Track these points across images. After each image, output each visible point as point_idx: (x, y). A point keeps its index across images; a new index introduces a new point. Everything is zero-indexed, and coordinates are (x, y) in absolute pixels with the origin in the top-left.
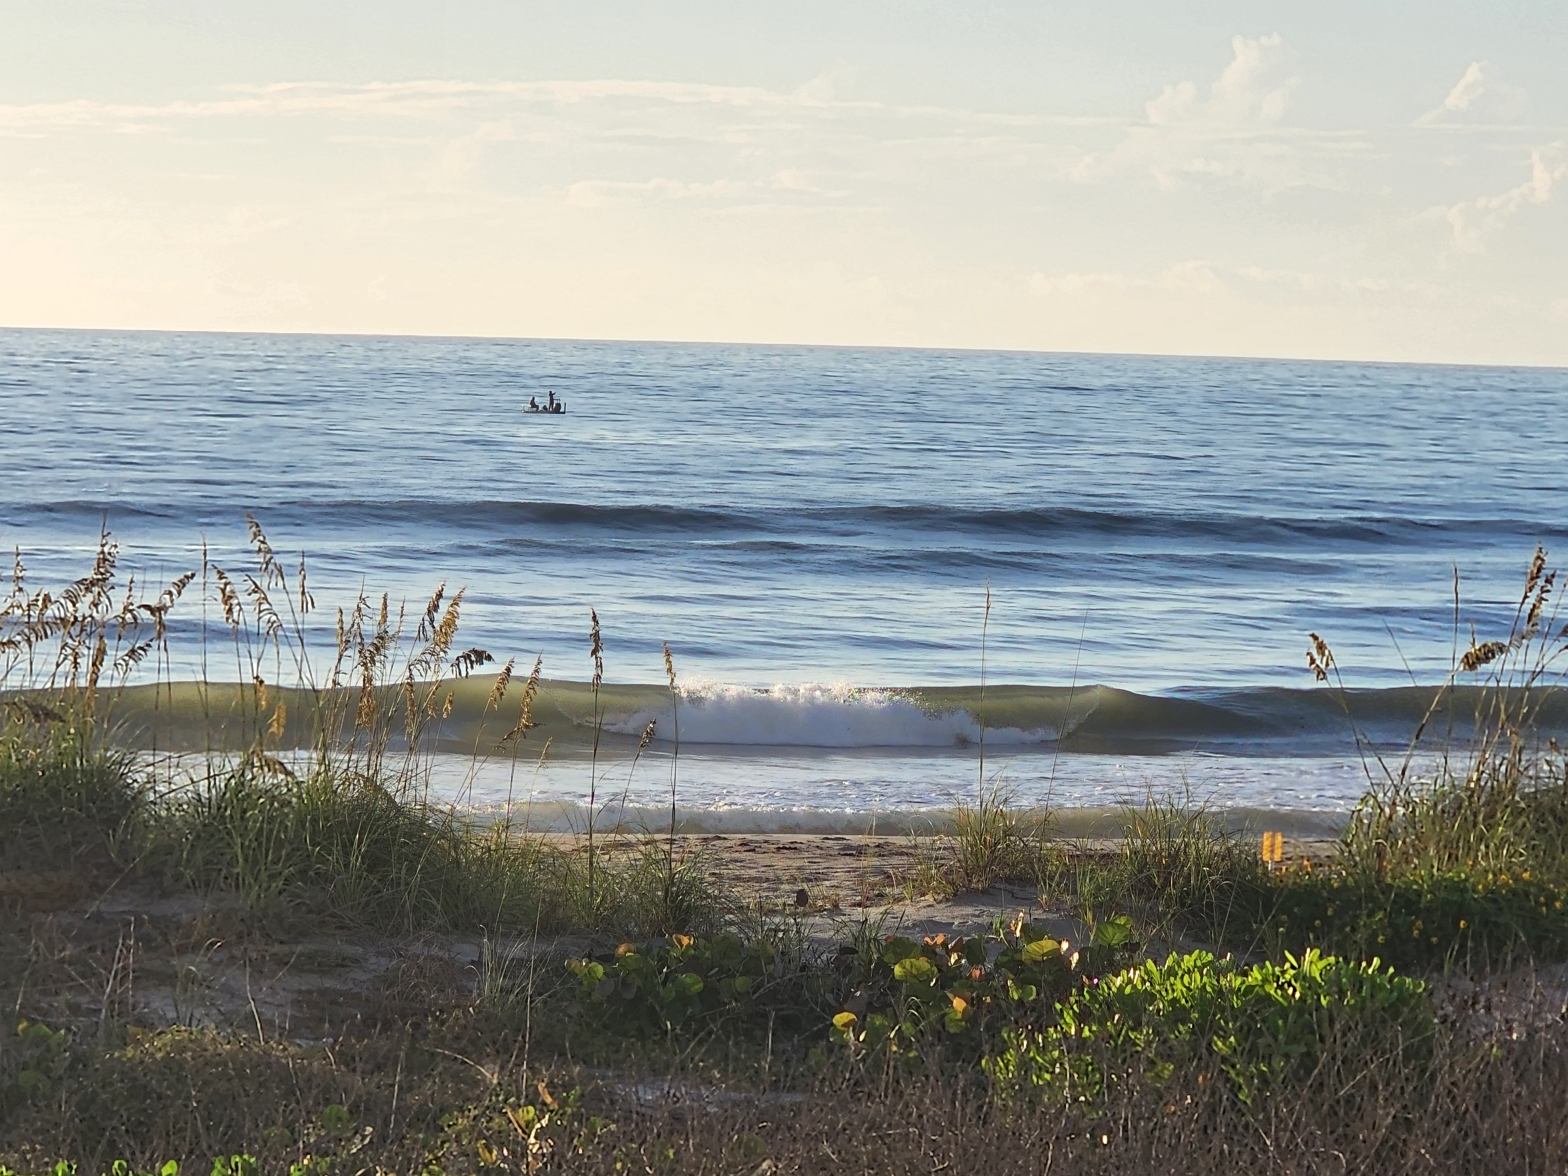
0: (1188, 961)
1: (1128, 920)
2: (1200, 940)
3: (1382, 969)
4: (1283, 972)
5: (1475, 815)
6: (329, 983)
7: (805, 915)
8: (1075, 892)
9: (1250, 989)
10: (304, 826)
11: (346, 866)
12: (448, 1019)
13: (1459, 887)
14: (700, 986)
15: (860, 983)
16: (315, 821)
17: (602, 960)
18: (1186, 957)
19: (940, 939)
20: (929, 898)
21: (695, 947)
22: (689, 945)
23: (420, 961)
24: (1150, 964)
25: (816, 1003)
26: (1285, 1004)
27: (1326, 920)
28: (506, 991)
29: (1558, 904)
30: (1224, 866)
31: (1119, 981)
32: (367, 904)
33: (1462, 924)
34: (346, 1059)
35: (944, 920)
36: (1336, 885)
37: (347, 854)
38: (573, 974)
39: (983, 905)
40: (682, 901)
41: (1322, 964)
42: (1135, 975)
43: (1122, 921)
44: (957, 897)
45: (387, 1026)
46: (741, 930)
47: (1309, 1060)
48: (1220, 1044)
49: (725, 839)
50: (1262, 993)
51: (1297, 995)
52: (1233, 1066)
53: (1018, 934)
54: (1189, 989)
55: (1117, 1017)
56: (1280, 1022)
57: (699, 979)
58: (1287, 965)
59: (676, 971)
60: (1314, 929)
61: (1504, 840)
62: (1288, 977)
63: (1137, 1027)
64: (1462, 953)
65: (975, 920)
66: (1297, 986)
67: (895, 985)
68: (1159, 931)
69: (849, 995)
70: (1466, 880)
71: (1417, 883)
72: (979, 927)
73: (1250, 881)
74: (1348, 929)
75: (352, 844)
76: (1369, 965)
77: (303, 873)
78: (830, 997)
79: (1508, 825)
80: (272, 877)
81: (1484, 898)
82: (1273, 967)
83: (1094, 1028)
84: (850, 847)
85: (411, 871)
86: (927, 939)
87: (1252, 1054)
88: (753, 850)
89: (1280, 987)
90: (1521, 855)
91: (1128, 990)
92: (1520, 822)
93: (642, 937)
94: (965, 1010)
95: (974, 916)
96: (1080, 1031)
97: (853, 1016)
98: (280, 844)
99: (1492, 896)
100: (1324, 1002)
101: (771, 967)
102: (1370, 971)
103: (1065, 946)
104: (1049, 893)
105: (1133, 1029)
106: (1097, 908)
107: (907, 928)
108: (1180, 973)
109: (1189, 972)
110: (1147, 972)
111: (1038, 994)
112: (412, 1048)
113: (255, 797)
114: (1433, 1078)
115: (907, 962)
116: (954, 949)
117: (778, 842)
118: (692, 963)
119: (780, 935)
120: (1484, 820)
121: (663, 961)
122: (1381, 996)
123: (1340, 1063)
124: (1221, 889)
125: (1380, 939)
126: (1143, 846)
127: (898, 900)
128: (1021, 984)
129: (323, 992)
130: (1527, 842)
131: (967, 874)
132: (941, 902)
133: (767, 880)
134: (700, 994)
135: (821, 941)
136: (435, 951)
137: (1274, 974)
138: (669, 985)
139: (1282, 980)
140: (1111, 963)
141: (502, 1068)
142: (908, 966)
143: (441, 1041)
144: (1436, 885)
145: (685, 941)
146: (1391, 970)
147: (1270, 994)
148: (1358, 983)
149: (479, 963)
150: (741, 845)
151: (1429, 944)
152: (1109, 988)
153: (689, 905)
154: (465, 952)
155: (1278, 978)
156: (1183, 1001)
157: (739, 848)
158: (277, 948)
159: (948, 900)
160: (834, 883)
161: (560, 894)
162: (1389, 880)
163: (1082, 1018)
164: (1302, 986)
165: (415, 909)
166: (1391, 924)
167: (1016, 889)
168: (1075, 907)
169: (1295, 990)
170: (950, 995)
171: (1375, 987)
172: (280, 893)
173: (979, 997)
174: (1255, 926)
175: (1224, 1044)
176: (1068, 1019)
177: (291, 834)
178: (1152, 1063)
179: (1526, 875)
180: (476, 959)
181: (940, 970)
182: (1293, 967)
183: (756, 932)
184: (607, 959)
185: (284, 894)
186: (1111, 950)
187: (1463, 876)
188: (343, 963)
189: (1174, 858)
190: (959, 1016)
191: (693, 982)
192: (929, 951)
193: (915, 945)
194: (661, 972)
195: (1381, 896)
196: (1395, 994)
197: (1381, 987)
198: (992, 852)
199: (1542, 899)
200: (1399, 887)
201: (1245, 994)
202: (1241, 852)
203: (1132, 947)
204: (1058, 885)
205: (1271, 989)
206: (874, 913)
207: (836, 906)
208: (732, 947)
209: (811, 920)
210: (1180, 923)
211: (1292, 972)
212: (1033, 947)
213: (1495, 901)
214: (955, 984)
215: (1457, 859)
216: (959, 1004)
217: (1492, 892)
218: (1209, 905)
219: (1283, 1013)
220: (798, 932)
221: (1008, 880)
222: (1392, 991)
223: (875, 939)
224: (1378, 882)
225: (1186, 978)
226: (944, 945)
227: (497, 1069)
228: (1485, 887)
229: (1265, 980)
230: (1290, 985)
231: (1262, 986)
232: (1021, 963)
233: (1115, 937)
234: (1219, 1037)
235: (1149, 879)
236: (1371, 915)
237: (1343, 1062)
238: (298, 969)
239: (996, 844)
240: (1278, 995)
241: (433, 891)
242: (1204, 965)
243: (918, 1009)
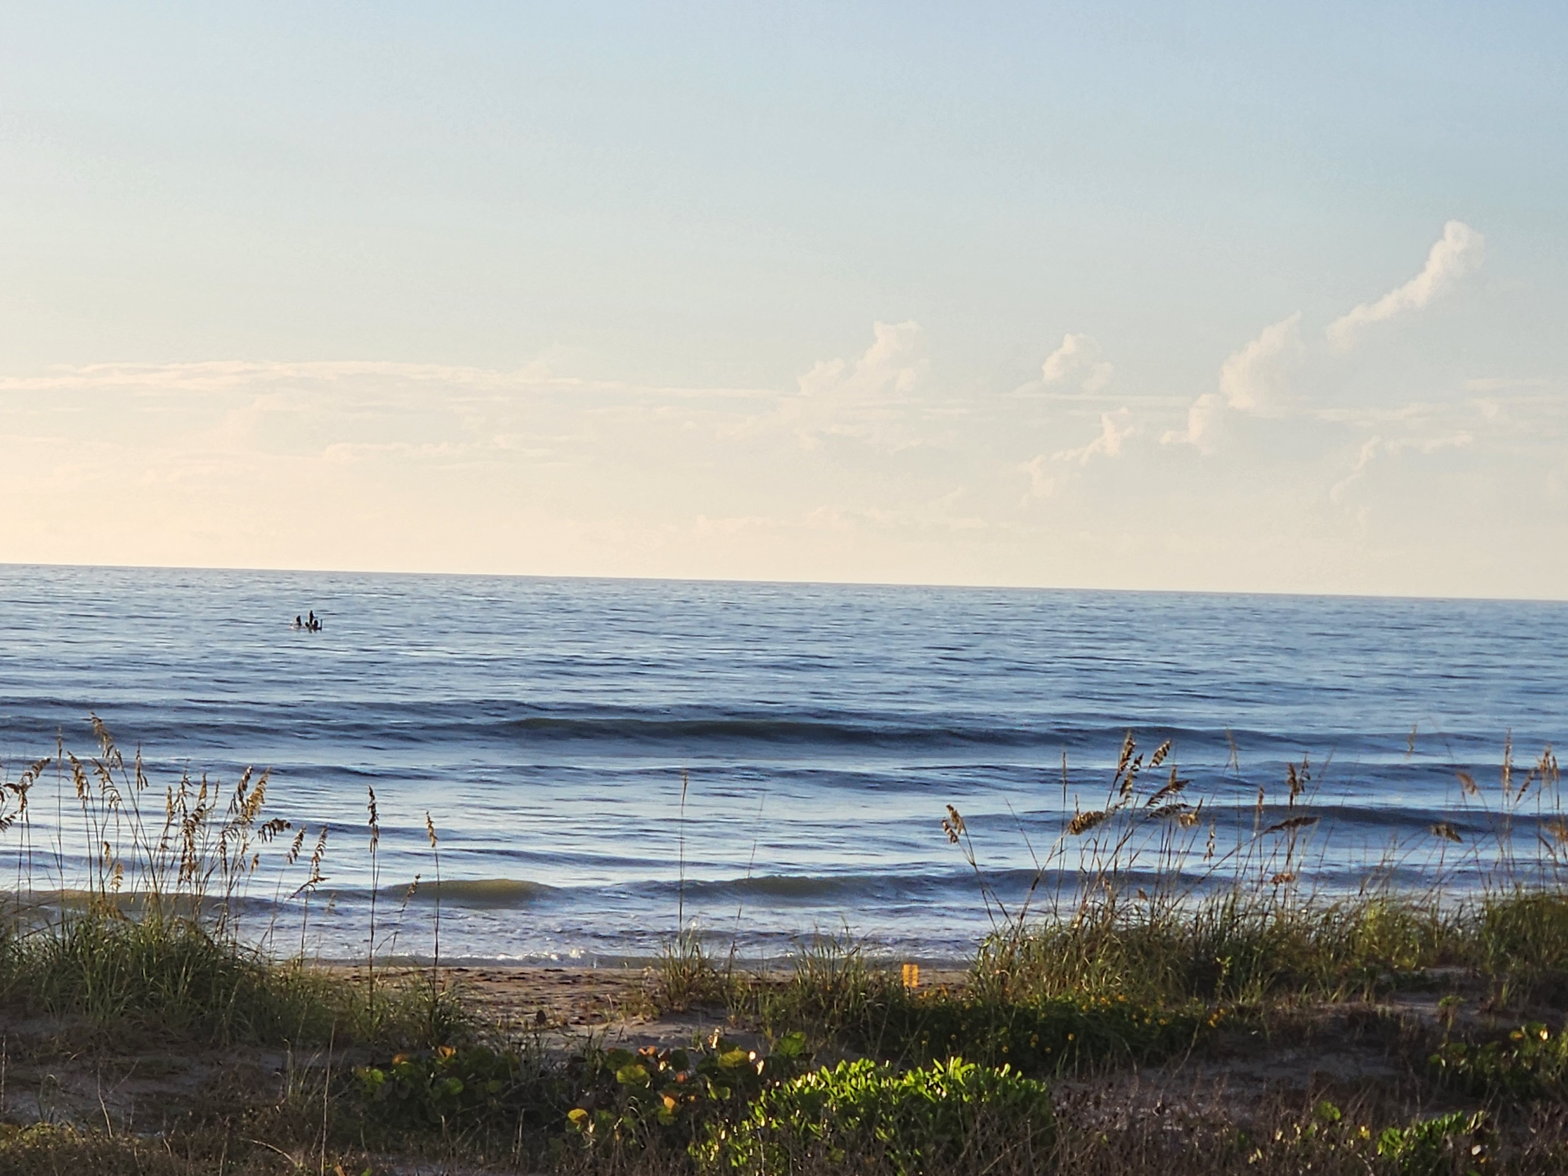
0: (855, 1067)
1: (802, 1036)
2: (858, 1050)
3: (1012, 1073)
4: (933, 1076)
5: (1079, 948)
6: (164, 1088)
7: (543, 1030)
8: (757, 1013)
9: (906, 1089)
10: (140, 962)
11: (176, 992)
12: (259, 1115)
13: (1068, 1008)
14: (459, 1089)
15: (588, 1085)
16: (149, 957)
17: (381, 1067)
18: (853, 1064)
19: (651, 1051)
20: (640, 1018)
21: (456, 1057)
22: (451, 1055)
23: (235, 1069)
24: (824, 1070)
25: (553, 1101)
26: (934, 1101)
27: (959, 1033)
28: (306, 1093)
29: (1147, 1021)
30: (876, 992)
31: (799, 1084)
32: (192, 1024)
33: (1070, 1038)
34: (180, 1149)
35: (652, 1035)
36: (967, 1006)
37: (176, 984)
38: (358, 1079)
39: (683, 1022)
40: (444, 1020)
41: (963, 1069)
42: (812, 1079)
43: (797, 1036)
44: (663, 1017)
45: (211, 1120)
46: (491, 1043)
47: (956, 1146)
48: (883, 1134)
49: (467, 971)
50: (915, 1093)
51: (944, 1094)
52: (893, 1152)
53: (714, 1046)
54: (856, 1089)
55: (798, 1112)
56: (931, 1116)
57: (460, 1082)
58: (935, 1071)
59: (442, 1075)
60: (950, 1041)
61: (1103, 970)
62: (936, 1079)
63: (816, 1120)
64: (1070, 1061)
65: (678, 1035)
66: (944, 1087)
67: (616, 1087)
68: (826, 1044)
69: (581, 1095)
70: (1074, 1001)
71: (1032, 1004)
72: (681, 1041)
73: (899, 1004)
74: (978, 1041)
75: (179, 975)
76: (1002, 1069)
77: (140, 999)
78: (564, 1097)
79: (1106, 958)
80: (116, 1002)
81: (1088, 1016)
82: (924, 1071)
83: (781, 1121)
84: (567, 977)
85: (227, 996)
86: (641, 1050)
87: (910, 1142)
88: (490, 980)
89: (930, 1088)
90: (1118, 981)
91: (807, 1090)
92: (1117, 953)
93: (413, 1049)
94: (674, 1107)
95: (676, 1032)
96: (768, 1123)
97: (584, 1112)
98: (122, 976)
99: (1094, 1014)
100: (965, 1099)
101: (517, 1073)
102: (1002, 1075)
103: (752, 1056)
104: (736, 1014)
105: (812, 1122)
106: (775, 1025)
107: (624, 1041)
108: (848, 1077)
109: (856, 1076)
110: (822, 1076)
111: (731, 1094)
112: (231, 1140)
113: (100, 938)
114: (1056, 1161)
115: (627, 1068)
116: (663, 1058)
117: (509, 973)
118: (455, 1069)
119: (523, 1047)
120: (1087, 954)
121: (431, 1068)
122: (1012, 1095)
123: (980, 1148)
124: (875, 1011)
125: (1005, 1049)
126: (812, 976)
127: (613, 1019)
128: (717, 1086)
129: (159, 1094)
130: (1122, 972)
131: (670, 999)
132: (648, 1021)
133: (502, 1003)
134: (460, 1095)
135: (556, 1053)
136: (247, 1060)
137: (924, 1077)
138: (436, 1088)
139: (931, 1083)
140: (792, 1068)
141: (306, 1153)
142: (627, 1072)
143: (253, 1134)
144: (1049, 1006)
145: (448, 1052)
146: (1020, 1074)
147: (921, 1094)
148: (993, 1083)
149: (283, 1071)
150: (481, 975)
151: (1043, 1052)
152: (792, 1089)
153: (449, 1024)
154: (271, 1061)
155: (928, 1080)
156: (852, 1100)
157: (479, 978)
158: (120, 1059)
159: (655, 1019)
160: (556, 1005)
161: (347, 1014)
162: (1011, 1003)
163: (771, 1111)
164: (948, 1088)
165: (231, 1028)
166: (1013, 1038)
167: (709, 1010)
168: (758, 1025)
169: (942, 1090)
170: (662, 1096)
171: (1007, 1089)
172: (122, 1014)
173: (685, 1096)
174: (902, 1039)
175: (885, 1133)
176: (758, 1113)
177: (130, 967)
178: (828, 1148)
179: (1121, 998)
180: (280, 1067)
181: (651, 1075)
182: (940, 1072)
183: (503, 1044)
184: (386, 1067)
185: (125, 1016)
186: (789, 1059)
187: (1070, 998)
188: (174, 1071)
189: (836, 985)
190: (669, 1112)
191: (455, 1086)
192: (643, 1060)
193: (631, 1055)
194: (429, 1077)
195: (1004, 1015)
196: (1023, 1093)
197: (1012, 1087)
198: (690, 981)
199: (1134, 1017)
200: (1019, 1008)
201: (902, 1093)
202: (891, 980)
203: (805, 1057)
204: (743, 1007)
205: (922, 1089)
206: (598, 1029)
207: (565, 1024)
208: (485, 1056)
209: (547, 1035)
210: (842, 1036)
211: (939, 1076)
212: (728, 1056)
213: (1096, 1018)
214: (665, 1086)
215: (1065, 985)
216: (668, 1102)
217: (1095, 1011)
218: (866, 1023)
219: (933, 1108)
220: (538, 1045)
221: (703, 1003)
222: (1020, 1090)
223: (599, 1050)
224: (1002, 1003)
225: (854, 1081)
226: (655, 1055)
227: (302, 1156)
228: (1089, 1007)
229: (918, 1083)
230: (938, 1086)
231: (915, 1088)
232: (719, 1070)
233: (792, 1048)
234: (881, 1128)
235: (816, 1003)
236: (997, 1029)
237: (983, 1149)
238: (136, 1076)
239: (693, 975)
240: (928, 1094)
241: (245, 1013)
242: (868, 1071)
243: (636, 1105)
